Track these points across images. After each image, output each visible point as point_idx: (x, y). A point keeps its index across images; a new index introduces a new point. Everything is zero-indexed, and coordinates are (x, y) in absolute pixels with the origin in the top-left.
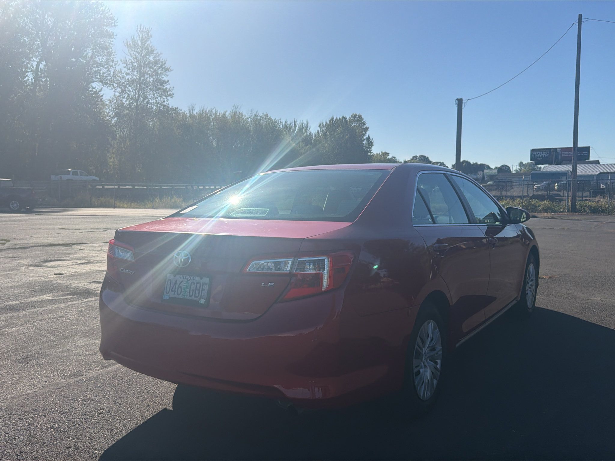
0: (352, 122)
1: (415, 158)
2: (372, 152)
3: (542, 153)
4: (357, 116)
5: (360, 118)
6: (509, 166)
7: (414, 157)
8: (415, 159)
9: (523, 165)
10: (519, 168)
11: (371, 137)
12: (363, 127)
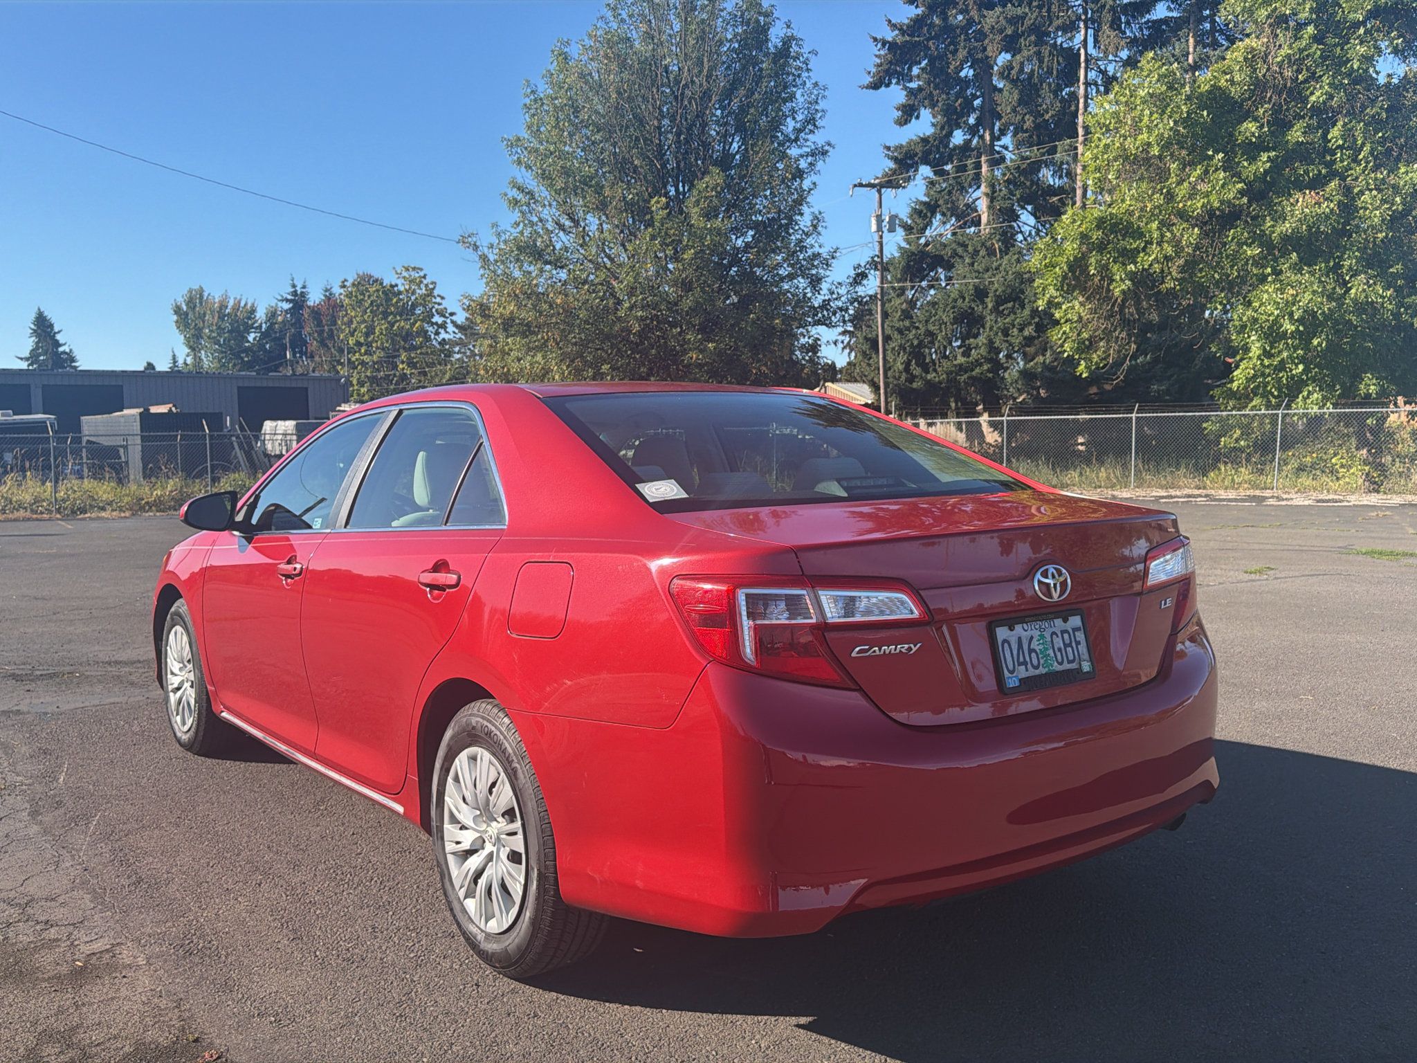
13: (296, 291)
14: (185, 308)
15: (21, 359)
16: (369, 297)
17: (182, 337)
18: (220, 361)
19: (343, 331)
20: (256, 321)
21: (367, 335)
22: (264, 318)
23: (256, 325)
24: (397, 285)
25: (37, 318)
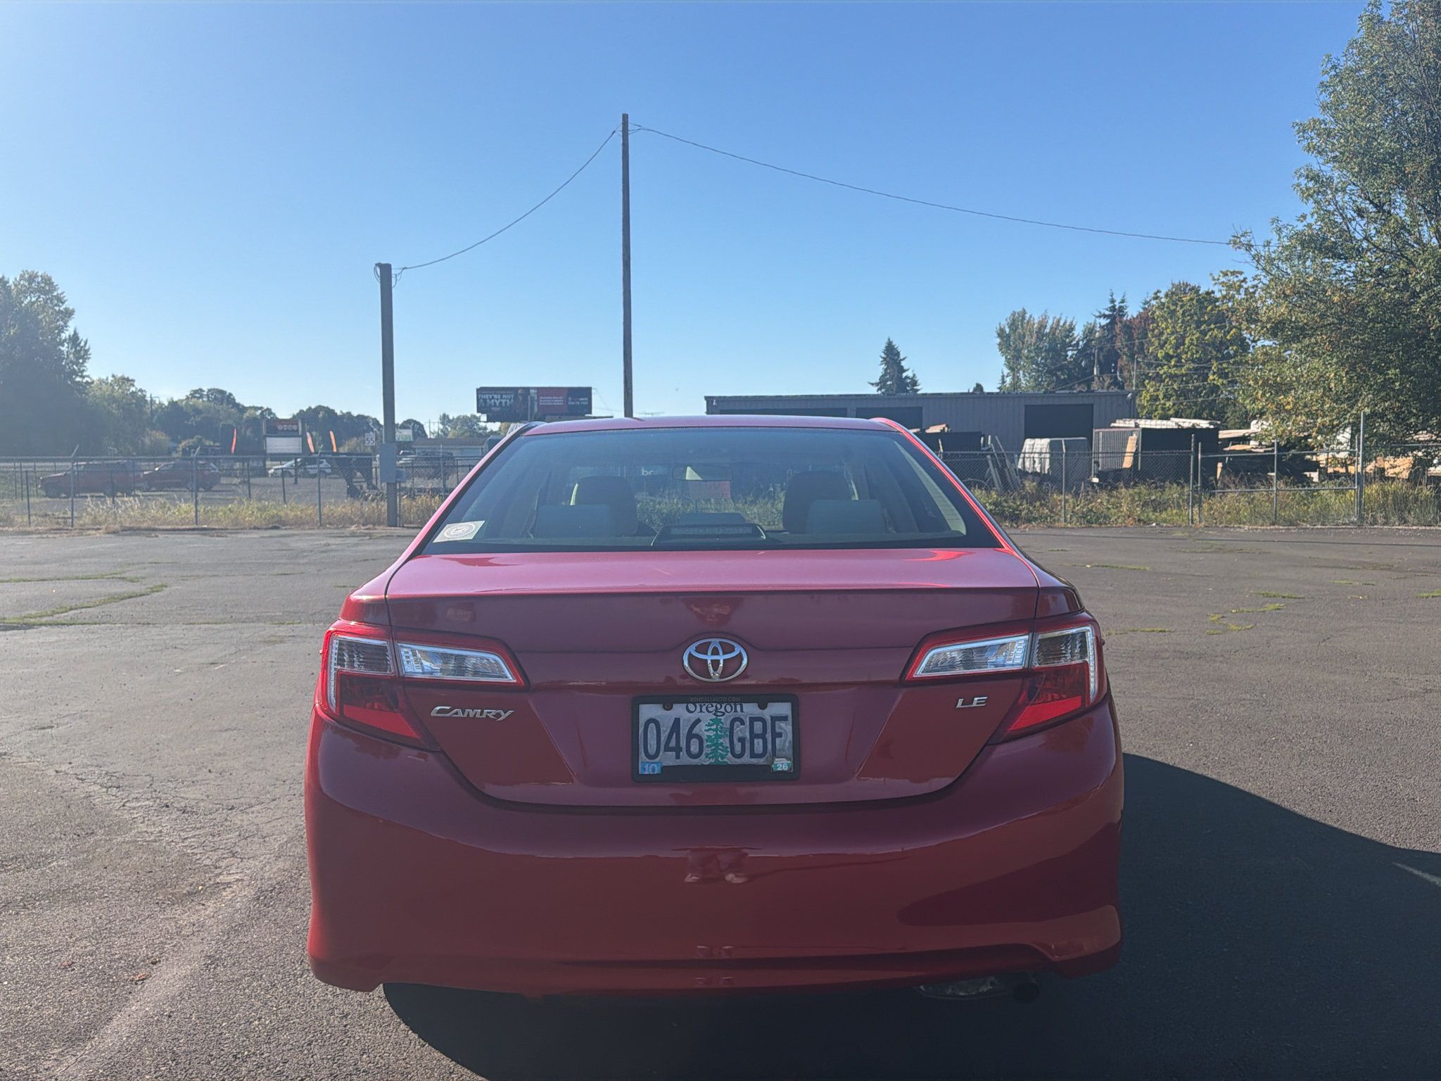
0: (25, 292)
1: (197, 395)
2: (85, 374)
3: (499, 396)
4: (40, 279)
5: (46, 284)
6: (422, 422)
7: (196, 392)
8: (199, 398)
9: (450, 421)
10: (441, 427)
11: (82, 336)
12: (57, 308)
13: (1114, 307)
14: (1007, 330)
15: (872, 384)
16: (1182, 307)
17: (1004, 358)
18: (1035, 380)
19: (1152, 344)
20: (1074, 339)
21: (1177, 347)
22: (1081, 333)
23: (1074, 342)
24: (1213, 292)
25: (887, 347)
